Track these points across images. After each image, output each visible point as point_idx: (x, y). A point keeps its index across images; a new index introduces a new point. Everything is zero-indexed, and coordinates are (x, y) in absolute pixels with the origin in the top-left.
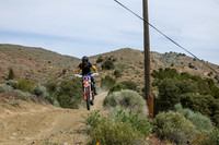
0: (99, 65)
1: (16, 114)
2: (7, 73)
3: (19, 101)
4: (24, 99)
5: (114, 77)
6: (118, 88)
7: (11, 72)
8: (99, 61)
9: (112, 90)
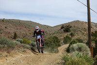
0: (62, 30)
1: (25, 56)
2: (13, 35)
3: (25, 49)
4: (27, 48)
5: (70, 36)
6: (74, 42)
7: (15, 34)
8: (62, 28)
9: (71, 43)
